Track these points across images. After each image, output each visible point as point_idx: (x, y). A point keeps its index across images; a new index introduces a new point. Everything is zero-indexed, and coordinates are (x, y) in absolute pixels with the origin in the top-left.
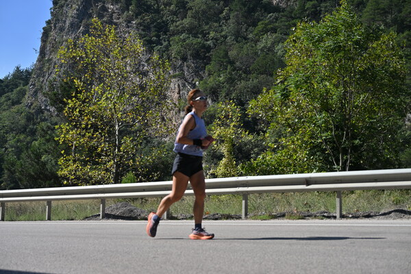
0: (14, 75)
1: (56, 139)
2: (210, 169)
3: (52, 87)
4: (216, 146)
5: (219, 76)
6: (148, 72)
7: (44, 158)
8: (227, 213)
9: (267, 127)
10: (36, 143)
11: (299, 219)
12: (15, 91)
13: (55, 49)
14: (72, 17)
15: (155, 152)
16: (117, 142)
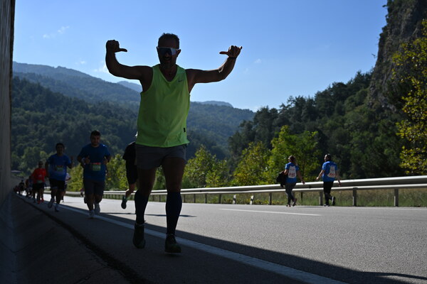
0: (356, 79)
1: (397, 134)
3: (390, 86)
7: (386, 151)
10: (379, 139)
12: (357, 94)
13: (391, 51)
14: (406, 20)
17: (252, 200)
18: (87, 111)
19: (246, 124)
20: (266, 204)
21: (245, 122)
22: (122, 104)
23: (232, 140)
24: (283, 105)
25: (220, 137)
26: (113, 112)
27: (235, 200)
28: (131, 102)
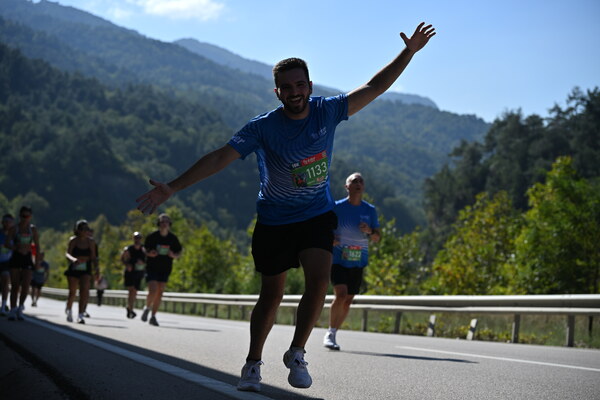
17: (473, 330)
18: (103, 105)
19: (467, 149)
20: (506, 341)
21: (464, 144)
22: (182, 91)
23: (433, 187)
24: (557, 109)
25: (405, 177)
26: (161, 110)
27: (432, 326)
28: (203, 88)
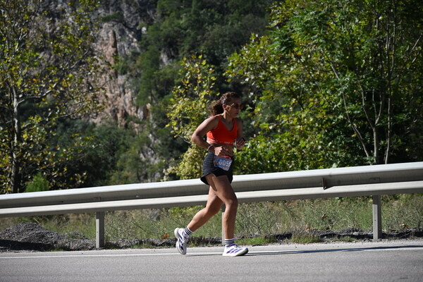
2: (167, 167)
4: (176, 129)
5: (179, 18)
6: (63, 11)
8: (198, 236)
9: (258, 97)
11: (313, 242)
15: (79, 141)
16: (16, 126)
